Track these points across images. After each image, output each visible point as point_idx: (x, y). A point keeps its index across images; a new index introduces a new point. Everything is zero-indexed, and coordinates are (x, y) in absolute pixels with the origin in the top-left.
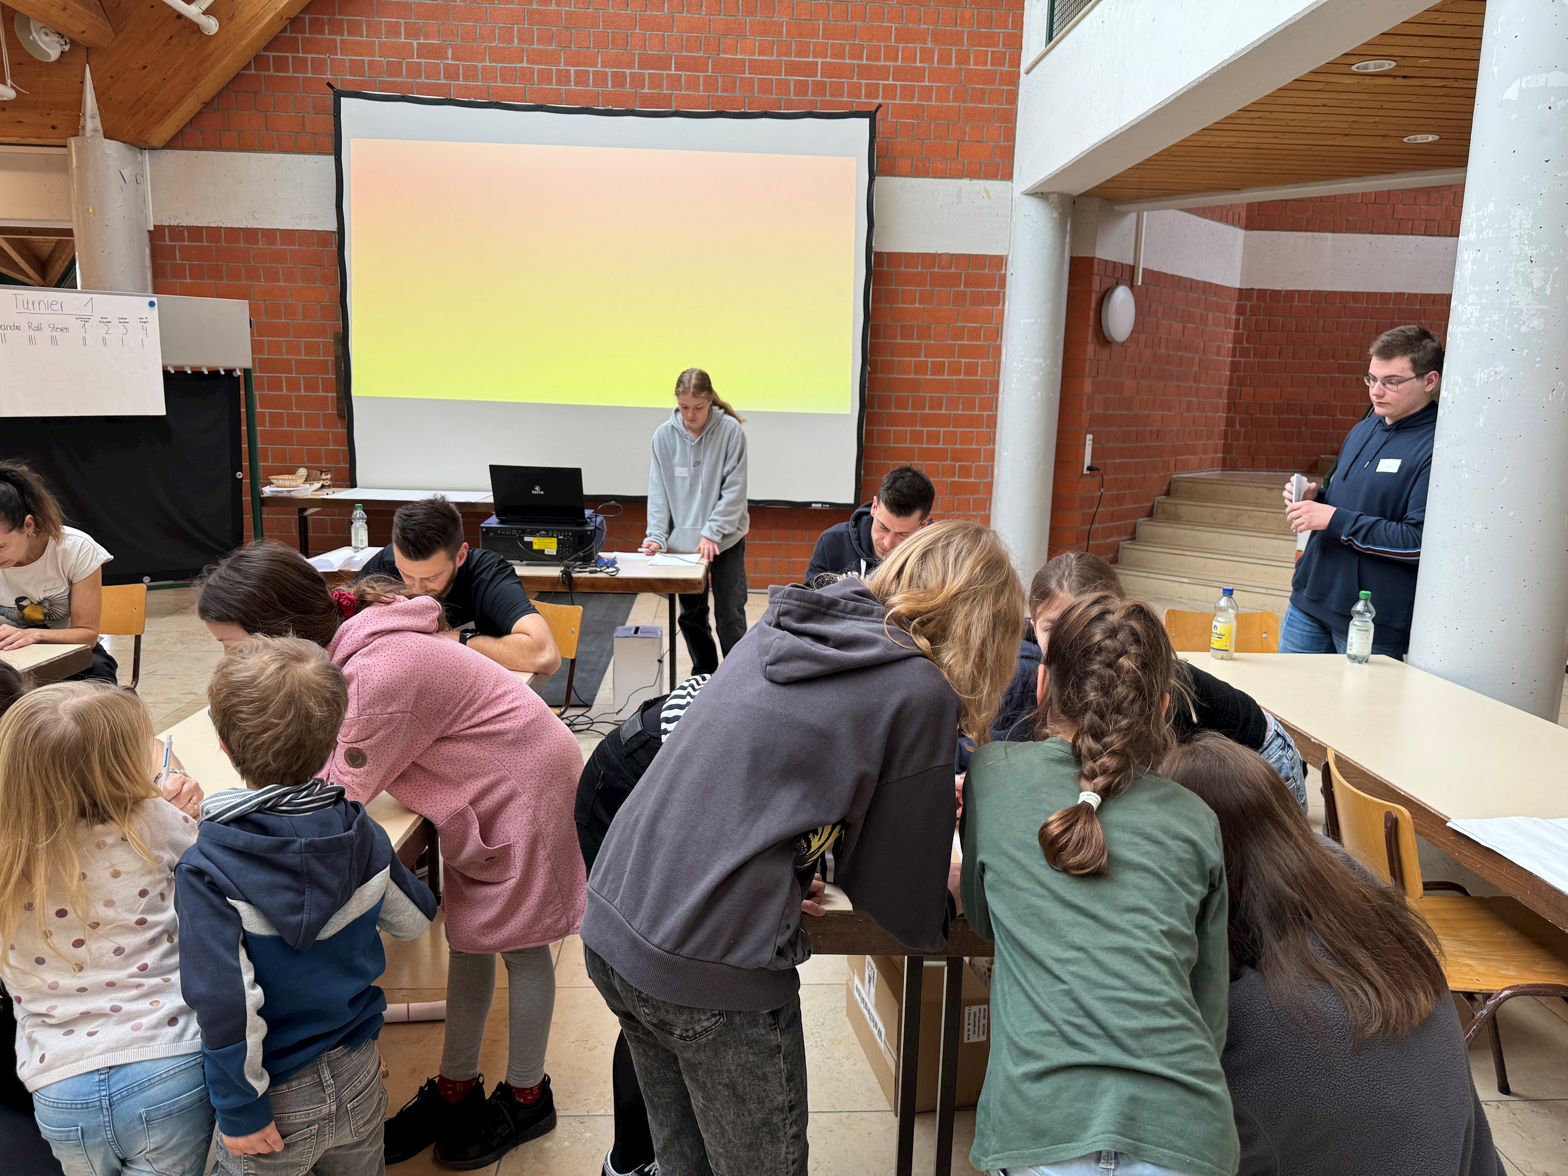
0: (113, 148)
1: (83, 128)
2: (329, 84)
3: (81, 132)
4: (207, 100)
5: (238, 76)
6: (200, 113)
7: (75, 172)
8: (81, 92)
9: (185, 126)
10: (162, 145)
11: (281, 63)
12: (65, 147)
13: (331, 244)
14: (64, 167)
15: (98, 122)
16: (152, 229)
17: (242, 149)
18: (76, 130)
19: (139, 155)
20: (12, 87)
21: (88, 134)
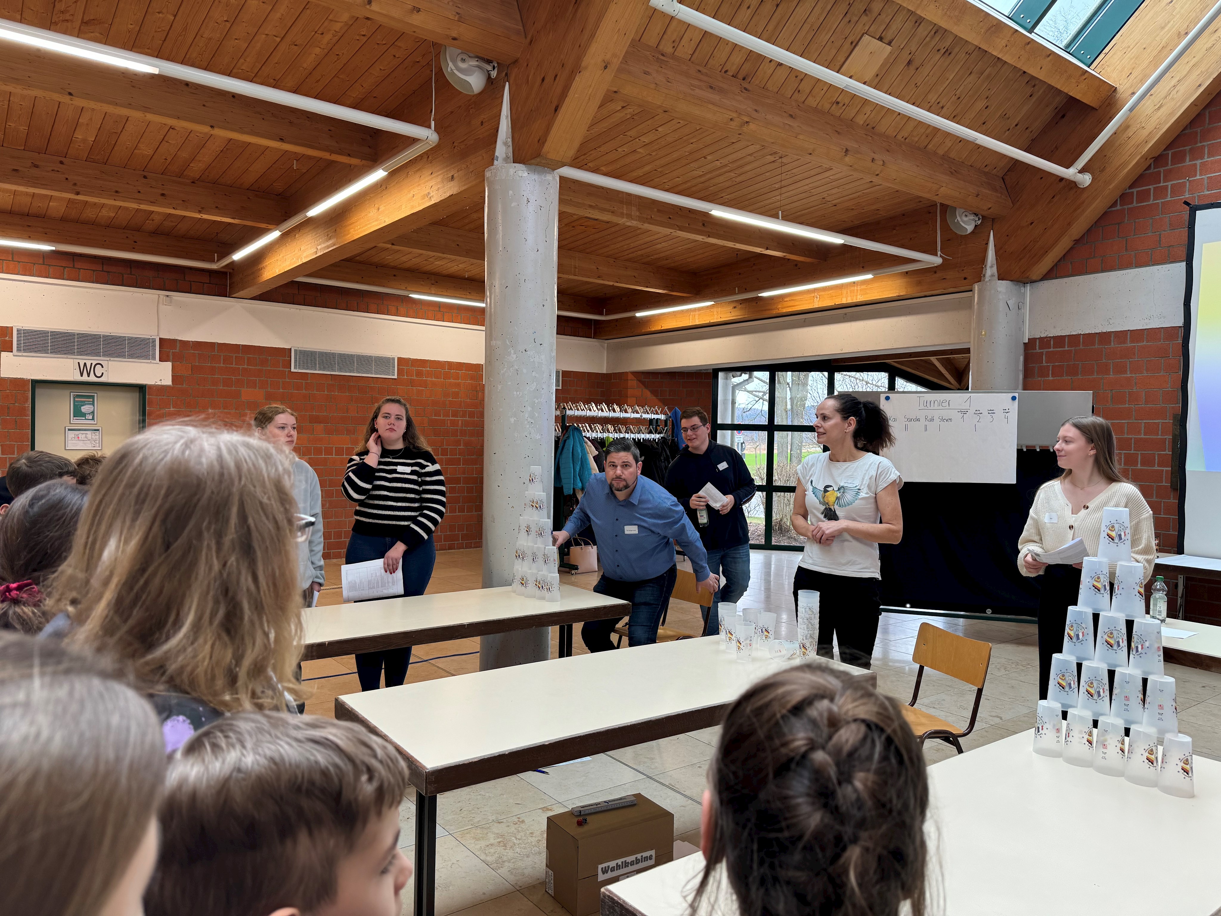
0: (1003, 286)
1: (984, 276)
2: (1186, 203)
3: (982, 278)
4: (1077, 237)
5: (1105, 213)
6: (1072, 249)
7: (976, 307)
8: (985, 250)
9: (1059, 261)
10: (1040, 278)
11: (1144, 196)
12: (971, 291)
13: (1178, 337)
14: (969, 305)
15: (995, 269)
16: (1027, 341)
17: (1103, 271)
18: (979, 277)
19: (1022, 288)
20: (941, 256)
21: (987, 279)
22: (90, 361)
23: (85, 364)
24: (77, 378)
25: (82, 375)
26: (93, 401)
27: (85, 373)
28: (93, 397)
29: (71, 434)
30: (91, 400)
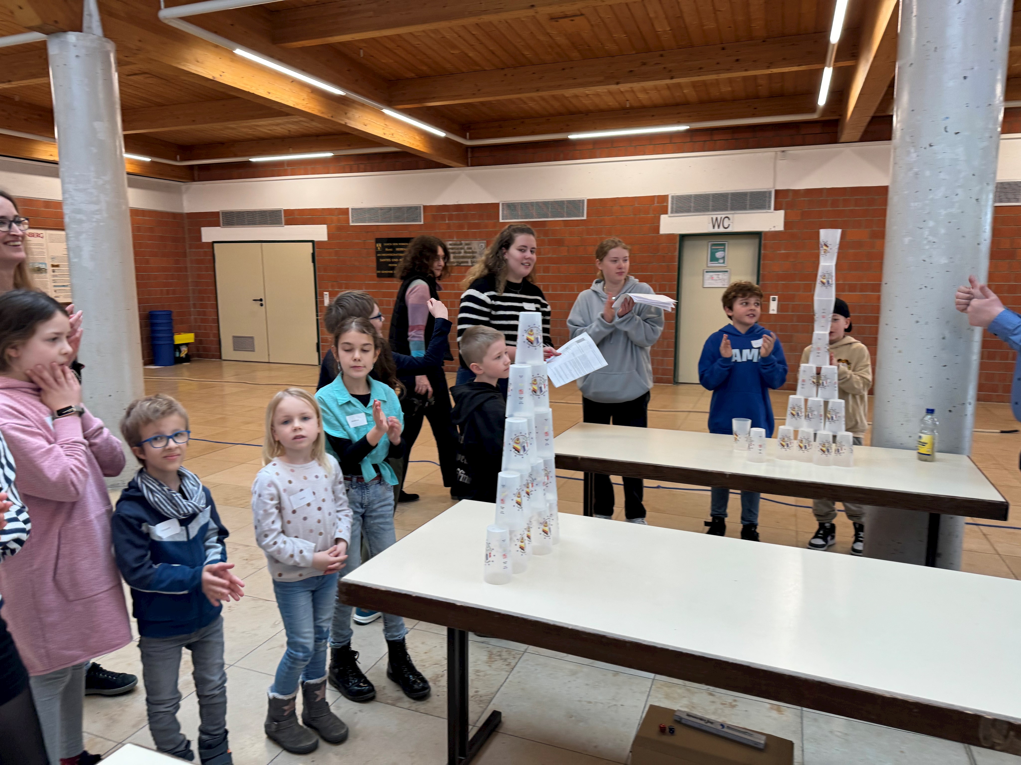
22: (720, 215)
23: (717, 219)
24: (710, 230)
25: (714, 227)
26: (724, 249)
27: (716, 226)
28: (724, 245)
29: (708, 276)
30: (723, 247)
